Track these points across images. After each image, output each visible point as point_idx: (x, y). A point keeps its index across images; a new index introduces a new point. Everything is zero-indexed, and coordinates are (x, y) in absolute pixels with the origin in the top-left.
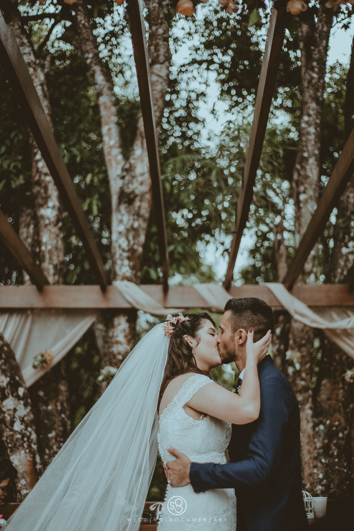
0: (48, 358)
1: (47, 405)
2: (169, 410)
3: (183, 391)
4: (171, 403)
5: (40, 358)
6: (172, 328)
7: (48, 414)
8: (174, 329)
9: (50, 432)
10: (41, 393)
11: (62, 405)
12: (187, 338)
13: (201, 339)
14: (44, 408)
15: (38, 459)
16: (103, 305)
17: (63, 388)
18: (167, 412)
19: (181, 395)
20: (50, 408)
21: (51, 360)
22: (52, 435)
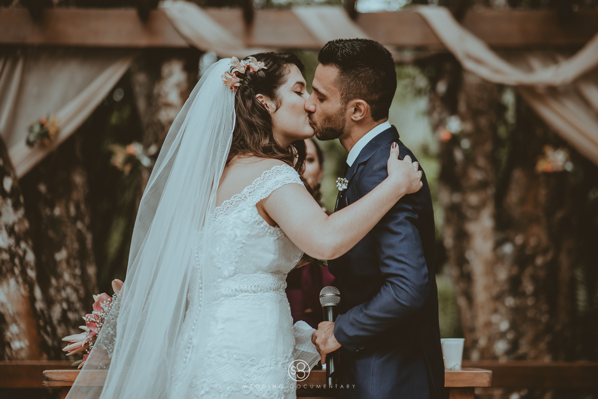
0: (52, 131)
1: (52, 208)
2: (233, 204)
3: (260, 182)
4: (238, 194)
5: (37, 129)
6: (238, 79)
7: (55, 222)
8: (240, 82)
9: (59, 250)
10: (43, 188)
11: (77, 207)
12: (262, 99)
13: (283, 103)
14: (48, 211)
15: (38, 293)
16: (142, 41)
17: (78, 179)
18: (228, 206)
19: (256, 187)
20: (57, 211)
21: (57, 132)
22: (61, 255)
